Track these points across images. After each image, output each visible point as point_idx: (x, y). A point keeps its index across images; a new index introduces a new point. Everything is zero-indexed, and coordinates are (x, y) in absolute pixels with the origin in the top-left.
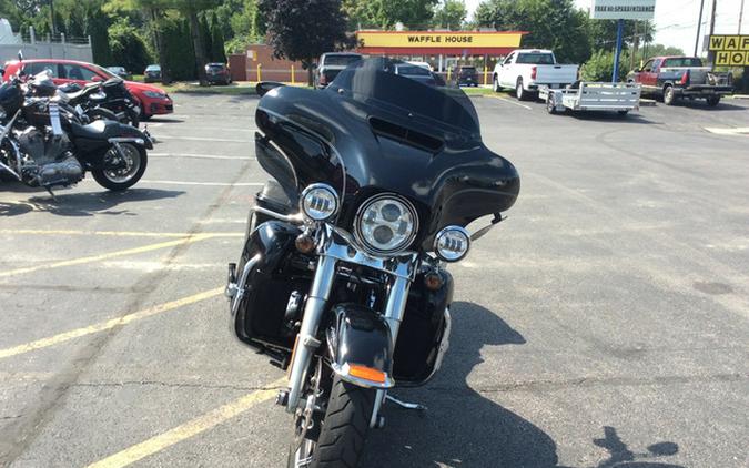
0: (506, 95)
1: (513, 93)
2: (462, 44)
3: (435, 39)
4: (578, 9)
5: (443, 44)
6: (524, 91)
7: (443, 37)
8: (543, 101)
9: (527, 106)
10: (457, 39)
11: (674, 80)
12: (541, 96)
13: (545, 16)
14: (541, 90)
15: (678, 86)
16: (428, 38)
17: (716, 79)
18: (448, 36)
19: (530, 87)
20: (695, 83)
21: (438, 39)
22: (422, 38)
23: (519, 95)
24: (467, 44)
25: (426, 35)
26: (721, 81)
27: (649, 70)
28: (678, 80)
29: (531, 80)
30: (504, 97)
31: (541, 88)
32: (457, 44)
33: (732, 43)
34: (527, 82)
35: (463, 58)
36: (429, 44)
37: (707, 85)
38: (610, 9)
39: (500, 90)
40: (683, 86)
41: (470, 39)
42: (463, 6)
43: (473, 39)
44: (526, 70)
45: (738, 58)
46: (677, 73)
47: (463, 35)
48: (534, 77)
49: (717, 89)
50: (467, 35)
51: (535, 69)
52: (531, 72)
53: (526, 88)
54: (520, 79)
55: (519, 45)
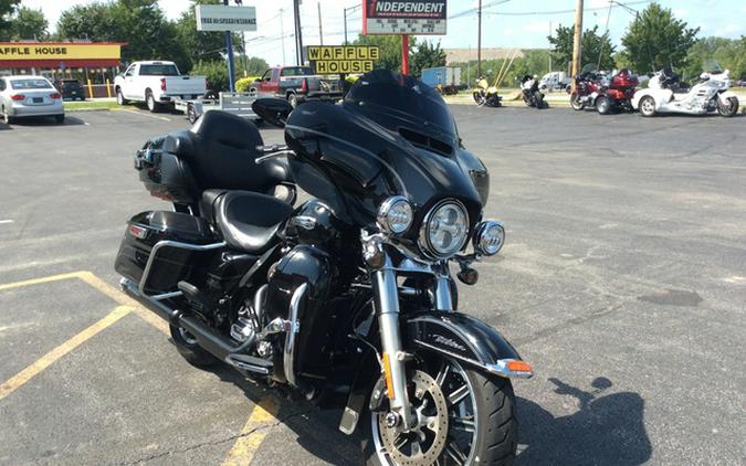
0: (134, 108)
1: (142, 105)
2: (56, 56)
3: (22, 51)
4: (169, 21)
5: (33, 56)
6: (155, 103)
7: (32, 49)
8: (181, 113)
9: (165, 118)
10: (49, 51)
11: (295, 88)
12: (177, 107)
13: (137, 27)
14: (176, 101)
15: (300, 93)
16: (13, 50)
17: (329, 86)
18: (38, 47)
19: (162, 98)
20: (313, 90)
21: (27, 51)
22: (7, 50)
23: (151, 106)
24: (61, 56)
25: (10, 47)
26: (333, 88)
27: (268, 80)
28: (300, 87)
29: (162, 92)
30: (133, 110)
31: (176, 100)
32: (49, 56)
33: (327, 53)
34: (158, 94)
35: (60, 71)
36: (16, 56)
37: (322, 92)
38: (216, 21)
39: (126, 103)
40: (305, 93)
41: (64, 51)
42: (42, 16)
43: (68, 51)
44: (155, 82)
45: (333, 67)
46: (296, 82)
47: (56, 47)
48: (164, 88)
49: (332, 95)
50: (60, 47)
51: (163, 80)
52: (161, 83)
53: (158, 100)
54: (148, 91)
55: (118, 56)
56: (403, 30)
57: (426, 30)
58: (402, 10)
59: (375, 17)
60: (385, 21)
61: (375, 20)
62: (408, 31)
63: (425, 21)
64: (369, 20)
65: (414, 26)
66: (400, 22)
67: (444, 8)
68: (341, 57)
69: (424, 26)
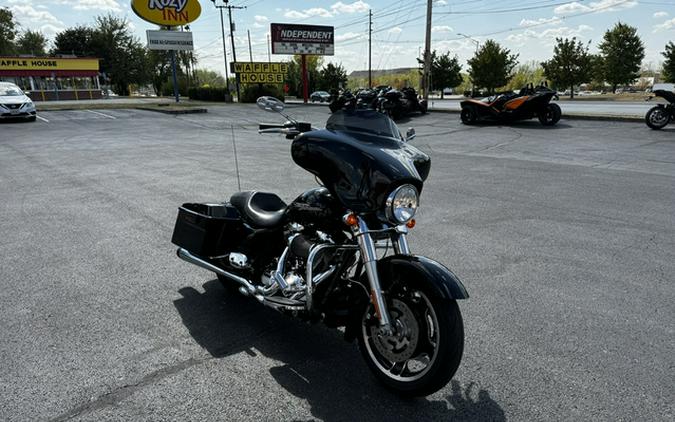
2: (48, 68)
3: (21, 63)
5: (30, 67)
7: (29, 61)
10: (42, 63)
16: (14, 63)
18: (34, 60)
21: (25, 64)
22: (9, 63)
24: (53, 68)
25: (12, 60)
32: (43, 68)
33: (248, 68)
35: (52, 79)
36: (16, 67)
41: (54, 64)
43: (58, 64)
45: (253, 78)
47: (48, 60)
50: (51, 60)
55: (98, 68)
56: (302, 51)
57: (319, 52)
58: (301, 37)
59: (280, 41)
60: (288, 44)
61: (280, 44)
62: (306, 52)
63: (318, 45)
64: (275, 44)
65: (310, 48)
66: (299, 45)
67: (332, 36)
68: (258, 70)
69: (318, 49)
